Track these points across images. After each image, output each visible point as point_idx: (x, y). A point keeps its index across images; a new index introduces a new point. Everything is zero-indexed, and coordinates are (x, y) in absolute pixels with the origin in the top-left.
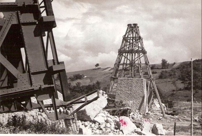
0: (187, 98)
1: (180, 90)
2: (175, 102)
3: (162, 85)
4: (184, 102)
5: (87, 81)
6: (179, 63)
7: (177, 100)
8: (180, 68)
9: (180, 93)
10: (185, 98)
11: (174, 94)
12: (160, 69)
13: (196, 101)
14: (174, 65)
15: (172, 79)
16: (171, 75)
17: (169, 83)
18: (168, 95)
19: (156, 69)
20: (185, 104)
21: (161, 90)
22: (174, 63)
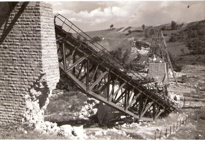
0: (191, 62)
1: (187, 55)
2: (183, 66)
3: (173, 48)
4: (189, 66)
5: (106, 43)
6: (187, 24)
7: (184, 64)
8: (188, 30)
9: (187, 57)
10: (190, 62)
11: (182, 59)
12: (170, 30)
13: (198, 65)
14: (182, 26)
15: (180, 43)
16: (179, 38)
17: (178, 46)
18: (177, 60)
19: (166, 30)
20: (190, 67)
21: (172, 54)
22: (183, 24)
